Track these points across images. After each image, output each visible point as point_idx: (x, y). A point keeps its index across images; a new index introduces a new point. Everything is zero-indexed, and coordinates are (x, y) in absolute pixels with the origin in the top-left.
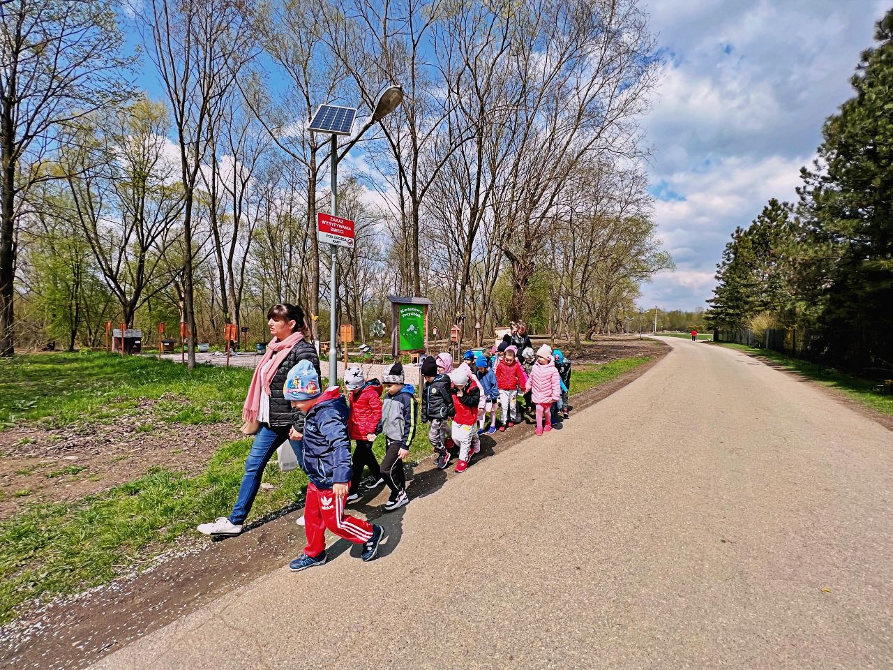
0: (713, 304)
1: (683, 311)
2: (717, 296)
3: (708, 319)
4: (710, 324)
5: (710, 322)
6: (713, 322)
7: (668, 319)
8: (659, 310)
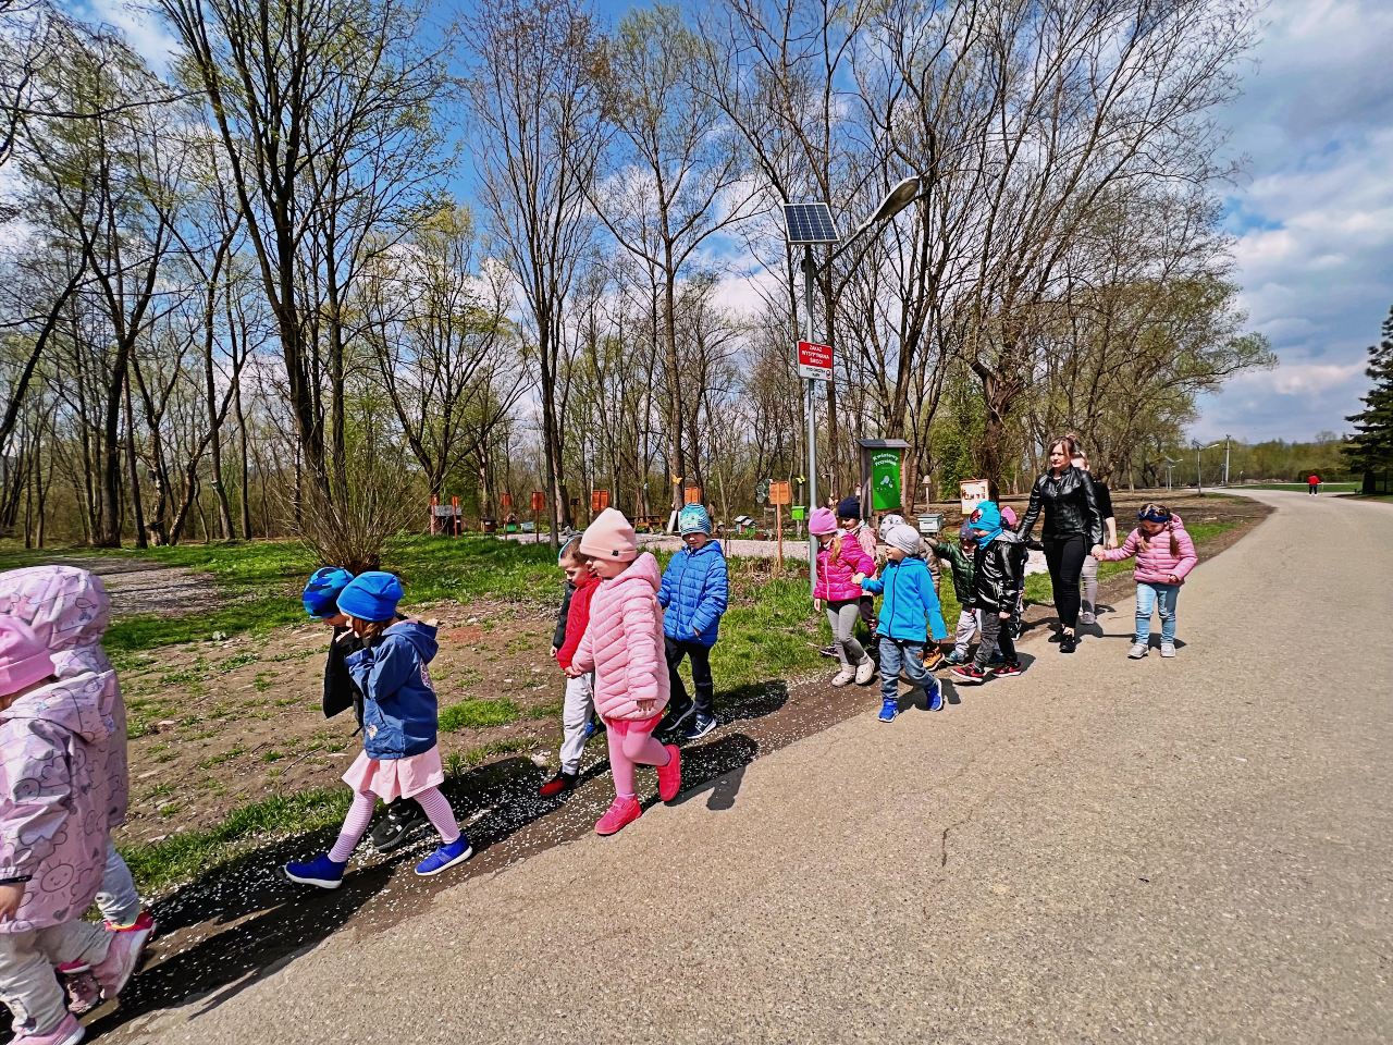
0: (1362, 423)
1: (1289, 441)
2: (1372, 408)
3: (1350, 452)
4: (1356, 462)
5: (1356, 458)
6: (1362, 459)
7: (1255, 458)
8: (1234, 442)
